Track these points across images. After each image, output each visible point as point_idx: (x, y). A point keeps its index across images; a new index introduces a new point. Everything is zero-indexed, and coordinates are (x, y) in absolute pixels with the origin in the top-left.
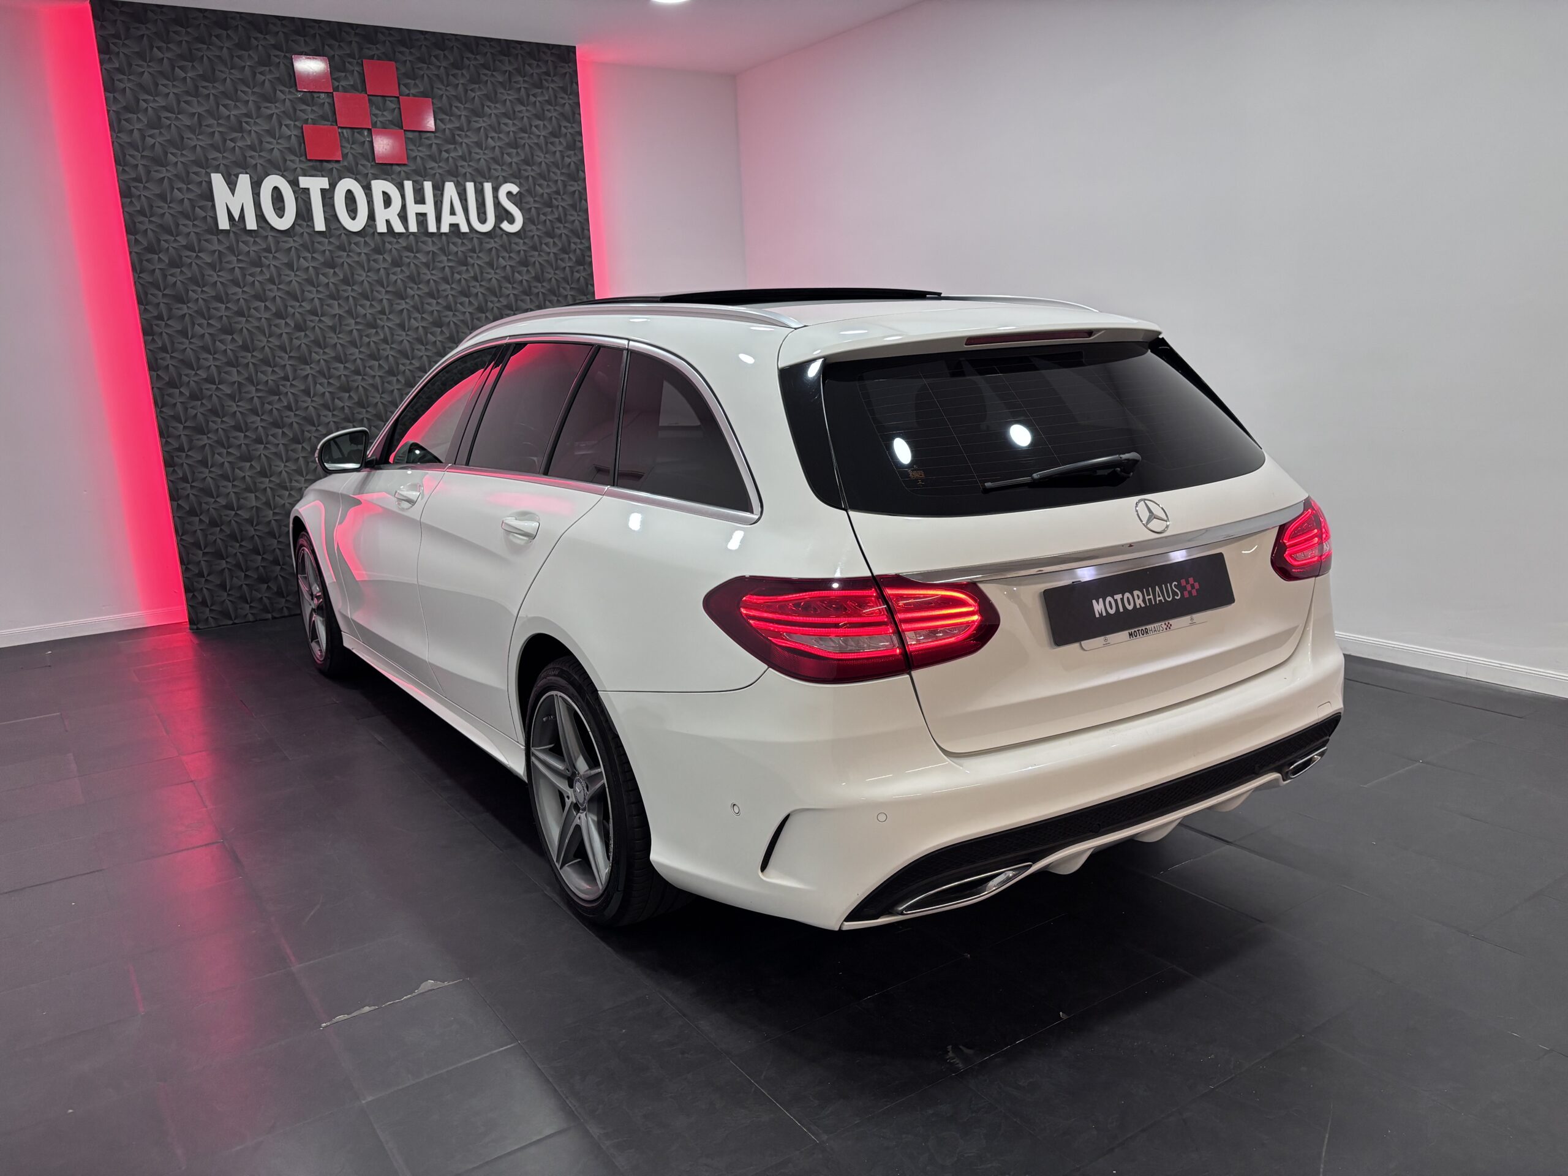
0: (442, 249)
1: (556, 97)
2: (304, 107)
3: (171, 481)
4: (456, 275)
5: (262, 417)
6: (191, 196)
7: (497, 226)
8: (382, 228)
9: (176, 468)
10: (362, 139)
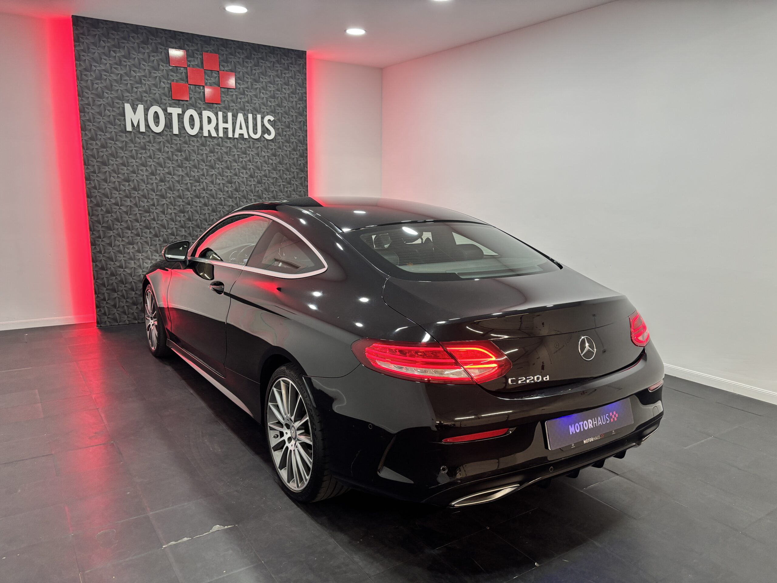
0: (234, 146)
1: (295, 75)
2: (173, 74)
3: (93, 252)
4: (240, 159)
5: (140, 224)
6: (114, 114)
7: (262, 136)
8: (206, 134)
9: (96, 246)
10: (200, 91)
